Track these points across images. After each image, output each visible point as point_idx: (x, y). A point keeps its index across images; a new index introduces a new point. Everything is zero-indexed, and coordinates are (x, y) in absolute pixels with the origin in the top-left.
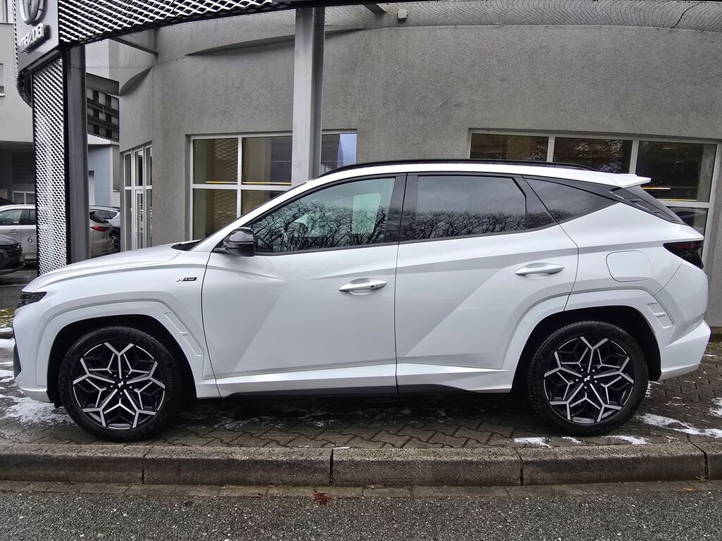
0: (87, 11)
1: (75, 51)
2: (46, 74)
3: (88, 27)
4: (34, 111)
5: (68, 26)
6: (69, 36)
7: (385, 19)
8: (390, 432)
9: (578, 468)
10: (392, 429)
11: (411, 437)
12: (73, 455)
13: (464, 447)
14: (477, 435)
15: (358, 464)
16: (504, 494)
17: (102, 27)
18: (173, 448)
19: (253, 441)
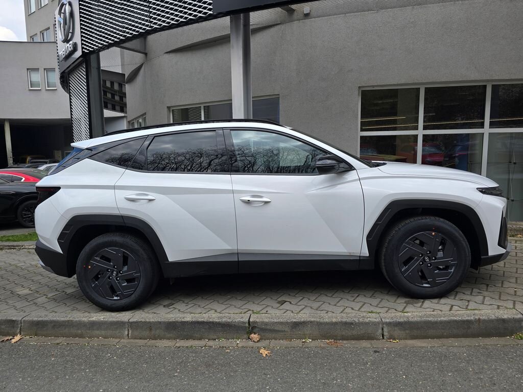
0: (98, 31)
1: (93, 57)
2: (78, 73)
3: (99, 41)
4: (70, 99)
5: (87, 42)
6: (88, 48)
7: (295, 15)
8: (292, 303)
9: (425, 327)
10: (294, 301)
11: (306, 306)
12: (85, 319)
13: (341, 312)
14: (353, 304)
15: (266, 324)
16: (369, 346)
17: (107, 40)
18: (147, 315)
19: (199, 310)
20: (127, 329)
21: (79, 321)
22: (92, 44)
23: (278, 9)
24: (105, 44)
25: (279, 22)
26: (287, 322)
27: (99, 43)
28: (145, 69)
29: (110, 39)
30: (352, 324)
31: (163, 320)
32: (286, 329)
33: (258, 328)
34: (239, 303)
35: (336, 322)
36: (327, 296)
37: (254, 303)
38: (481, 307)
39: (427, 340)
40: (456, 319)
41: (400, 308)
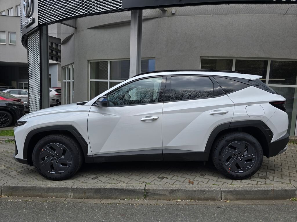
0: (49, 12)
1: (44, 28)
2: (33, 37)
4: (28, 51)
5: (42, 18)
6: (42, 22)
7: (167, 14)
8: (168, 178)
9: (244, 194)
10: (169, 177)
11: (177, 180)
12: (44, 186)
13: (197, 184)
14: (203, 180)
15: (155, 190)
16: (214, 204)
17: (55, 18)
18: (83, 184)
19: (114, 181)
20: (70, 193)
21: (40, 187)
22: (45, 20)
23: (158, 9)
24: (53, 20)
25: (157, 17)
26: (167, 190)
27: (49, 20)
28: (74, 37)
29: (57, 18)
30: (204, 191)
31: (93, 187)
32: (166, 194)
33: (150, 193)
34: (137, 178)
35: (195, 190)
36: (187, 174)
37: (146, 178)
38: (273, 182)
39: (245, 201)
40: (261, 189)
41: (230, 183)
